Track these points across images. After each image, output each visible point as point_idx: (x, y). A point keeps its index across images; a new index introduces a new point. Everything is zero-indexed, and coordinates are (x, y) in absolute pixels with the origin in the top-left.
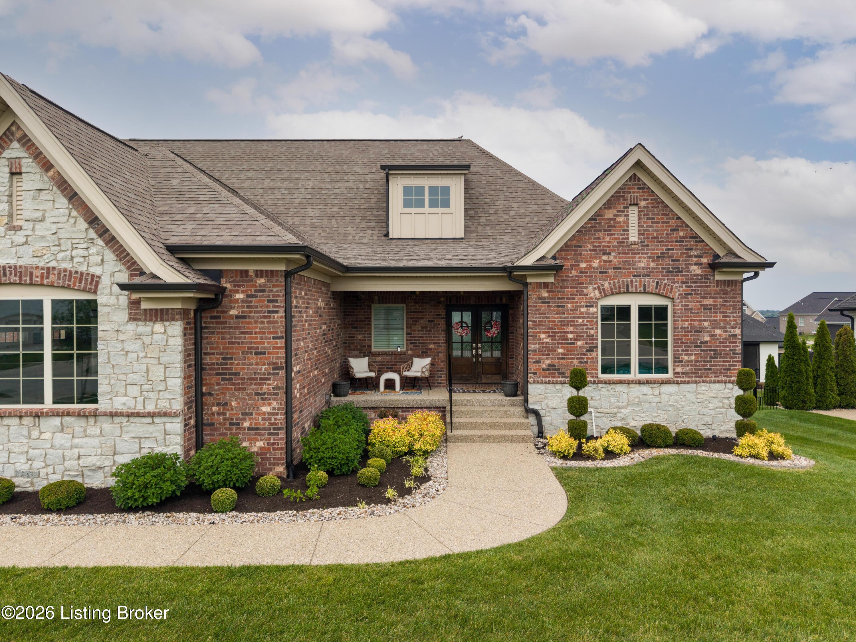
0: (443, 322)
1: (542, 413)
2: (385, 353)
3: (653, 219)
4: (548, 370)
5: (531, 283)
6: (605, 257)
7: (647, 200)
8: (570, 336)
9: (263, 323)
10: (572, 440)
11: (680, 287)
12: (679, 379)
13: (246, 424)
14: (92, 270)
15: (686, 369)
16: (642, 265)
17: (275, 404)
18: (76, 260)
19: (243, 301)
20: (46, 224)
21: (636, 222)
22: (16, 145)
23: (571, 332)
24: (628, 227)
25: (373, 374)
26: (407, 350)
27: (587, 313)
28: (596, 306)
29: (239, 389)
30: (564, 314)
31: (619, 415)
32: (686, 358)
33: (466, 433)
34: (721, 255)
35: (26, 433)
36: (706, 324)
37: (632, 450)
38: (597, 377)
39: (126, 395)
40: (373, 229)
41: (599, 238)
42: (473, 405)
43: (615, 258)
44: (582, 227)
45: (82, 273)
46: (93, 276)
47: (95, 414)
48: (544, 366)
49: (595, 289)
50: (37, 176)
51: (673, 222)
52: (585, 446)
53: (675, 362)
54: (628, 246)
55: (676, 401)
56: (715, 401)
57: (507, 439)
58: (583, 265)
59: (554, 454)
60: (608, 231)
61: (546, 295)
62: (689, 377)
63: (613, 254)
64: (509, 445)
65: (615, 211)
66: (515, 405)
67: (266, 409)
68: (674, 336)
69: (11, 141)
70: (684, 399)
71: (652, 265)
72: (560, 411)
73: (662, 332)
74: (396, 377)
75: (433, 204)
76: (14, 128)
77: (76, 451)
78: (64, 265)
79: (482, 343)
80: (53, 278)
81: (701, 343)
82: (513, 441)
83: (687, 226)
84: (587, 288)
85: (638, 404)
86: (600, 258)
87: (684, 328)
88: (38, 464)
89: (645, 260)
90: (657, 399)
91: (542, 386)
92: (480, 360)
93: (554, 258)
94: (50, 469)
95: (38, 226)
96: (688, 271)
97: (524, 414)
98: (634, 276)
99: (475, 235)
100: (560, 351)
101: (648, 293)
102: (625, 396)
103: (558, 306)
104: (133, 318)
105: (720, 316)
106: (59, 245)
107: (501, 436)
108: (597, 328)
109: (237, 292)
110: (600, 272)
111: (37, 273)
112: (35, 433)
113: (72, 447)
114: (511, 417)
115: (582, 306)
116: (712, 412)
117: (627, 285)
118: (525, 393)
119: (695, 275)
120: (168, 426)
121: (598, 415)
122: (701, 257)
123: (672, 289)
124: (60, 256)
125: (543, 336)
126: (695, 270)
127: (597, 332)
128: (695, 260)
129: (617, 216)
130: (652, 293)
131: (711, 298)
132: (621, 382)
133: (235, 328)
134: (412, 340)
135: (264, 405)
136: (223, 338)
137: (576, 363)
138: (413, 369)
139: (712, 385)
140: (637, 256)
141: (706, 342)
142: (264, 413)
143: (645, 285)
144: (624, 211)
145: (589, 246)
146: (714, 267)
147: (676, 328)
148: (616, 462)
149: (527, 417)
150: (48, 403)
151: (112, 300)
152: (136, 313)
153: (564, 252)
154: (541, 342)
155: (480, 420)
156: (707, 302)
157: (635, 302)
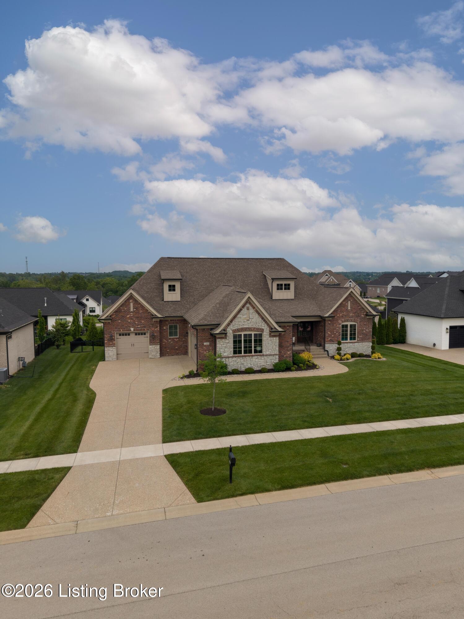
1: (329, 351)
3: (354, 304)
5: (326, 320)
6: (343, 313)
7: (353, 299)
8: (335, 332)
9: (289, 336)
10: (339, 357)
11: (359, 320)
12: (358, 342)
13: (285, 356)
14: (262, 328)
15: (360, 339)
16: (351, 315)
17: (290, 352)
18: (259, 326)
20: (254, 319)
21: (350, 304)
22: (249, 304)
23: (335, 331)
24: (348, 306)
27: (338, 327)
28: (340, 325)
29: (285, 349)
30: (333, 327)
31: (348, 350)
32: (360, 337)
34: (368, 312)
35: (250, 359)
36: (364, 328)
37: (351, 358)
38: (342, 342)
39: (268, 351)
41: (342, 309)
42: (311, 349)
43: (345, 313)
44: (339, 306)
45: (260, 328)
46: (263, 329)
47: (263, 355)
48: (329, 340)
49: (340, 321)
50: (252, 309)
51: (358, 305)
52: (342, 358)
53: (357, 338)
54: (348, 310)
56: (366, 346)
58: (338, 315)
59: (336, 360)
60: (344, 307)
61: (330, 322)
62: (360, 341)
65: (345, 302)
66: (321, 349)
69: (248, 302)
70: (359, 346)
71: (353, 315)
72: (334, 350)
73: (355, 330)
75: (285, 289)
77: (260, 362)
78: (257, 327)
79: (306, 332)
80: (255, 329)
81: (363, 333)
83: (361, 305)
85: (349, 348)
87: (360, 329)
88: (252, 365)
90: (354, 347)
91: (329, 345)
92: (305, 337)
95: (252, 319)
96: (361, 316)
98: (349, 317)
100: (333, 336)
102: (348, 345)
103: (332, 325)
105: (367, 326)
106: (256, 323)
107: (321, 357)
108: (340, 330)
110: (342, 317)
111: (252, 329)
112: (252, 359)
113: (259, 362)
114: (321, 352)
115: (337, 325)
116: (366, 349)
117: (347, 320)
118: (324, 346)
120: (276, 357)
121: (343, 351)
122: (364, 313)
123: (357, 320)
124: (257, 325)
125: (329, 332)
128: (362, 313)
129: (346, 304)
130: (353, 322)
132: (346, 343)
135: (288, 352)
136: (282, 339)
137: (336, 339)
139: (365, 343)
140: (350, 313)
142: (289, 354)
143: (351, 320)
144: (347, 302)
145: (340, 311)
146: (367, 315)
147: (358, 330)
148: (348, 361)
149: (325, 352)
150: (253, 353)
151: (266, 333)
152: (271, 336)
153: (334, 313)
154: (328, 334)
155: (315, 353)
156: (365, 323)
157: (349, 324)
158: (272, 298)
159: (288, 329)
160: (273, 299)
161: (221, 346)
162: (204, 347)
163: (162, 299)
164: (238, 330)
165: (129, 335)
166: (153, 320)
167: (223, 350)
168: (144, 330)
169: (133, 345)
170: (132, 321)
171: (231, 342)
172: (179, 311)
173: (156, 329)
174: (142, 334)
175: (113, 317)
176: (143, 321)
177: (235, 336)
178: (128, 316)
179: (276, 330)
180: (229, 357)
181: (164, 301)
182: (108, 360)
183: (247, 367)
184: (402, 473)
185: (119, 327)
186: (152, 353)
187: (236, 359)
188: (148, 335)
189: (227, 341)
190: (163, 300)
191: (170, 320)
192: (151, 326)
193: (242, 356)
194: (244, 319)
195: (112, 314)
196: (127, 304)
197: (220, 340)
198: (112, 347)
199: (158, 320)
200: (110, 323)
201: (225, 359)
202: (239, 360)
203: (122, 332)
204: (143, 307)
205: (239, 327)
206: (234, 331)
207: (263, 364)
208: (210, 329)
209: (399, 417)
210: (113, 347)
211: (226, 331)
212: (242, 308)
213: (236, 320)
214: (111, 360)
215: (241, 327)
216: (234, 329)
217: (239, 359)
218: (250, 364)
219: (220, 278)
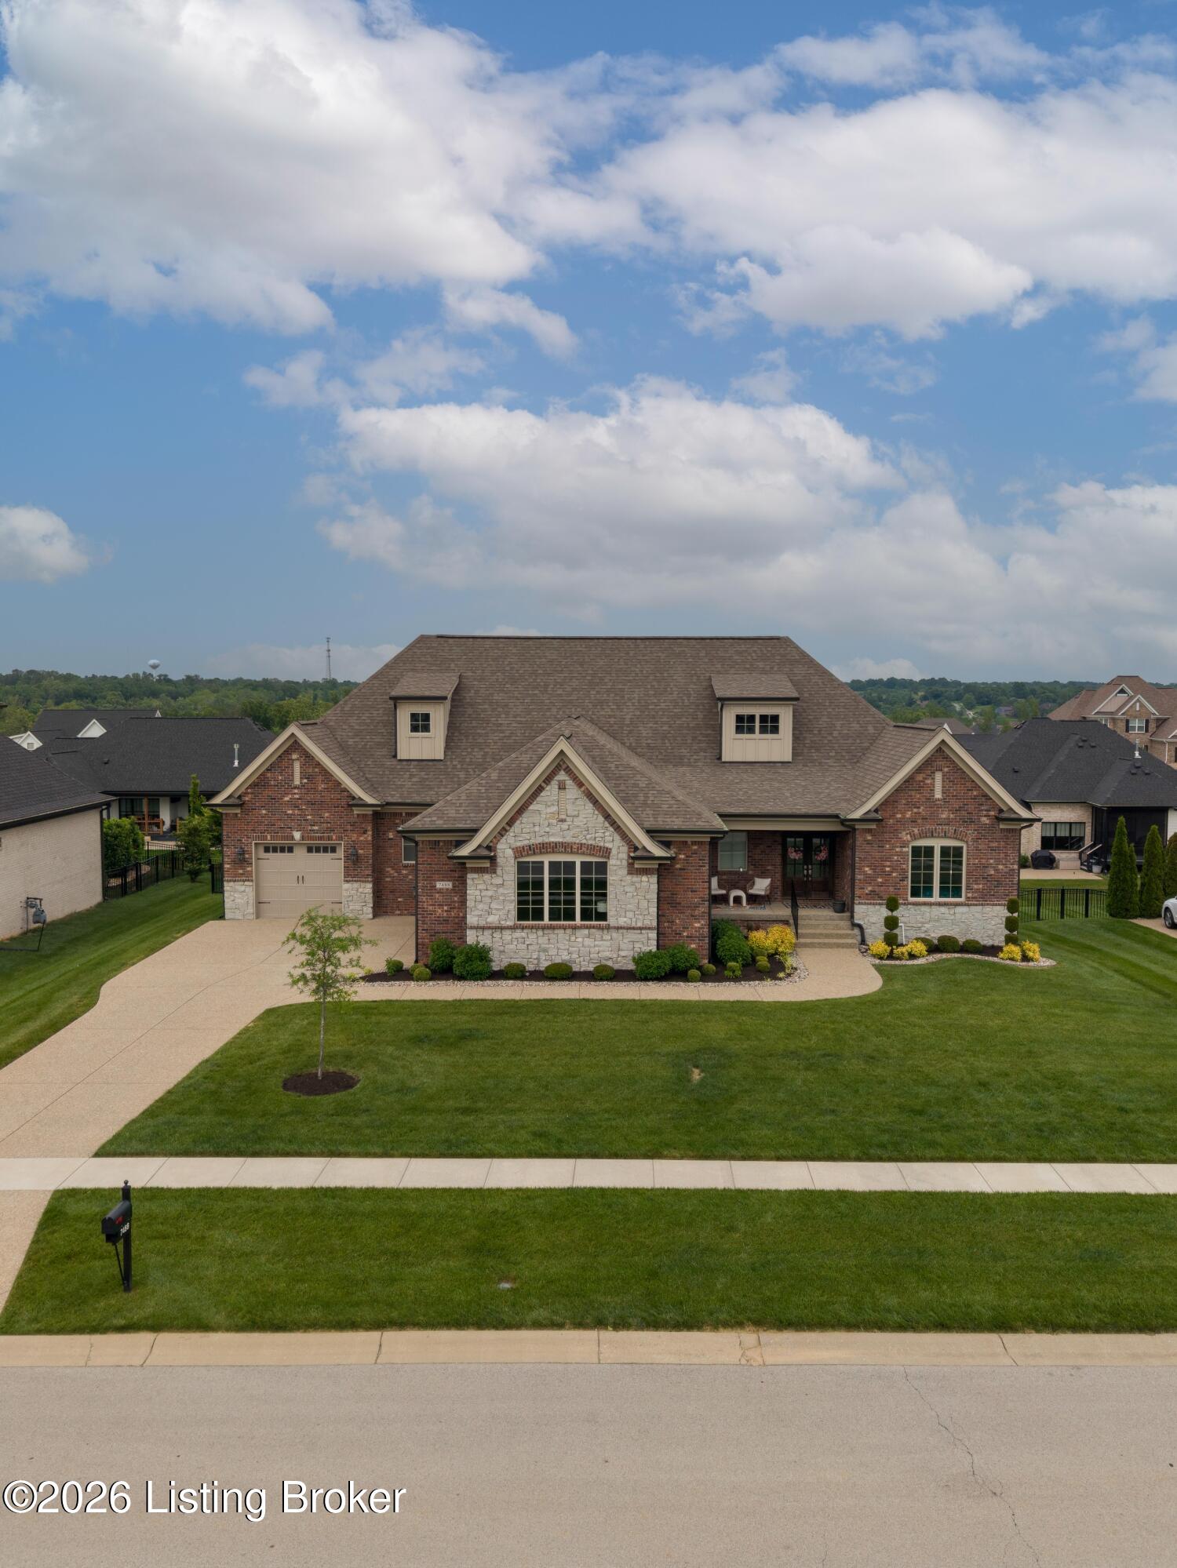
0: (780, 847)
1: (864, 926)
2: (730, 873)
3: (953, 781)
4: (870, 894)
5: (858, 829)
6: (915, 810)
7: (949, 767)
8: (888, 869)
9: (696, 873)
10: (886, 946)
11: (972, 833)
12: (969, 902)
13: (685, 934)
14: (607, 845)
15: (975, 895)
16: (944, 816)
17: (703, 922)
18: (597, 839)
19: (684, 860)
20: (580, 818)
21: (941, 783)
22: (562, 772)
23: (889, 867)
24: (934, 787)
25: (724, 892)
26: (748, 870)
27: (901, 852)
28: (908, 847)
29: (682, 913)
30: (882, 852)
31: (921, 929)
32: (976, 887)
33: (808, 941)
34: (1004, 809)
35: (568, 938)
36: (992, 861)
37: (927, 955)
38: (907, 900)
39: (625, 917)
40: (705, 750)
41: (911, 796)
42: (810, 919)
43: (923, 810)
44: (899, 787)
45: (601, 847)
46: (607, 848)
47: (608, 928)
48: (866, 892)
49: (907, 834)
50: (575, 790)
51: (968, 784)
52: (895, 951)
53: (966, 889)
54: (933, 802)
55: (966, 919)
57: (838, 946)
58: (899, 816)
59: (874, 956)
60: (919, 789)
61: (869, 838)
62: (977, 901)
63: (921, 808)
64: (841, 950)
65: (924, 776)
66: (843, 920)
67: (697, 925)
68: (967, 870)
69: (560, 770)
70: (972, 918)
71: (952, 816)
72: (878, 925)
73: (958, 866)
74: (741, 893)
75: (763, 730)
76: (561, 763)
77: (597, 948)
78: (590, 842)
79: (811, 865)
80: (584, 849)
81: (987, 875)
82: (843, 947)
83: (979, 787)
84: (901, 833)
85: (938, 920)
86: (911, 810)
87: (974, 864)
88: (575, 956)
89: (946, 813)
90: (953, 917)
91: (865, 907)
92: (810, 879)
93: (876, 811)
94: (582, 958)
95: (575, 819)
96: (980, 822)
97: (850, 927)
98: (937, 824)
99: (801, 758)
100: (880, 880)
101: (948, 837)
102: (928, 914)
103: (878, 847)
104: (630, 873)
105: (1002, 855)
106: (588, 830)
107: (835, 943)
108: (907, 863)
109: (680, 854)
110: (912, 821)
112: (573, 938)
113: (594, 946)
114: (840, 929)
115: (897, 847)
116: (994, 927)
117: (932, 832)
118: (852, 912)
119: (984, 825)
120: (650, 935)
121: (906, 928)
122: (990, 811)
123: (966, 834)
124: (588, 837)
125: (867, 869)
126: (985, 820)
127: (907, 866)
128: (984, 813)
129: (926, 779)
130: (951, 838)
131: (995, 842)
132: (925, 904)
133: (679, 876)
134: (752, 861)
135: (696, 922)
136: (672, 882)
137: (891, 889)
138: (755, 887)
139: (990, 907)
140: (940, 809)
141: (991, 875)
142: (696, 928)
143: (945, 832)
144: (932, 775)
145: (904, 802)
146: (999, 819)
147: (968, 864)
148: (915, 962)
149: (853, 930)
150: (578, 921)
151: (619, 863)
152: (632, 870)
153: (883, 807)
154: (865, 873)
155: (818, 931)
156: (995, 844)
157: (937, 844)
158: (720, 758)
159: (696, 854)
160: (723, 760)
161: (478, 892)
162: (437, 895)
163: (393, 754)
164: (532, 849)
165: (290, 850)
166: (355, 813)
167: (486, 907)
168: (329, 838)
169: (300, 878)
170: (296, 812)
171: (510, 882)
172: (431, 789)
173: (362, 838)
174: (325, 850)
175: (247, 799)
176: (327, 815)
177: (522, 868)
178: (286, 799)
179: (645, 854)
180: (502, 928)
181: (399, 758)
182: (232, 917)
183: (558, 960)
184: (657, 1330)
185: (262, 828)
186: (351, 904)
187: (524, 934)
188: (341, 853)
189: (498, 881)
190: (395, 756)
191: (406, 813)
192: (349, 827)
193: (544, 928)
194: (548, 816)
195: (243, 790)
196: (285, 763)
197: (475, 876)
198: (244, 881)
199: (369, 811)
200: (239, 815)
201: (490, 931)
202: (532, 937)
203: (269, 840)
204: (326, 774)
205: (533, 841)
206: (519, 852)
207: (608, 954)
208: (454, 843)
209: (853, 1154)
210: (246, 883)
211: (495, 851)
212: (543, 785)
213: (524, 820)
214: (237, 917)
215: (540, 840)
216: (519, 844)
217: (535, 936)
218: (566, 953)
219: (574, 697)
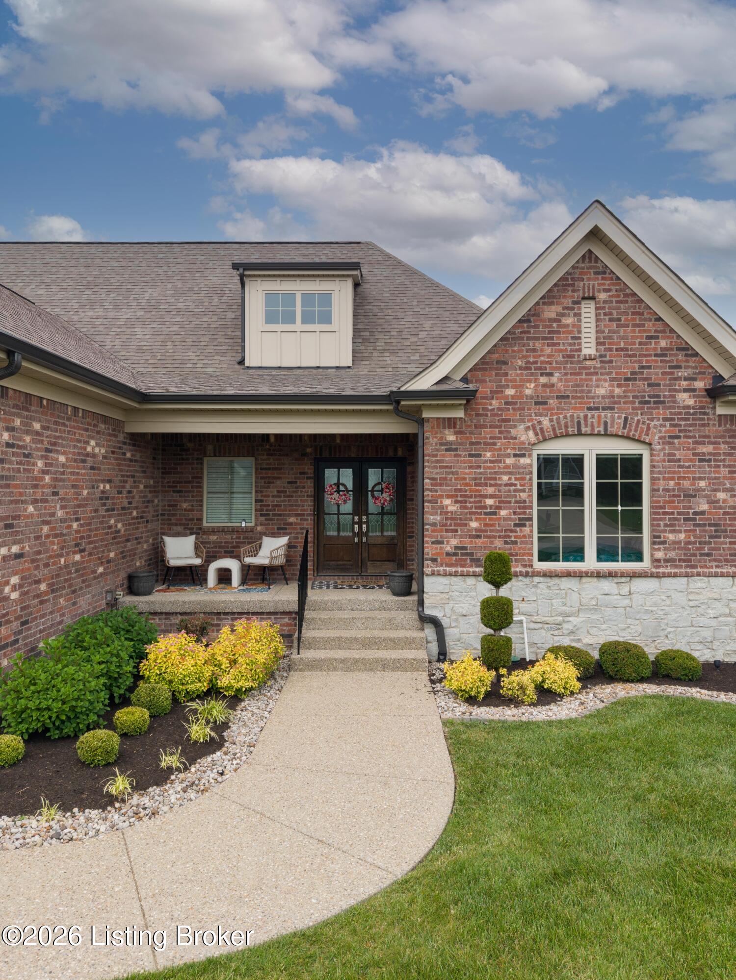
0: (310, 484)
1: (445, 622)
2: (223, 530)
3: (619, 320)
4: (455, 554)
5: (428, 419)
6: (543, 380)
7: (609, 290)
8: (490, 502)
10: (484, 671)
11: (661, 426)
12: (661, 570)
15: (672, 554)
16: (602, 391)
21: (593, 325)
23: (491, 496)
24: (580, 332)
25: (198, 561)
26: (256, 525)
27: (516, 466)
28: (530, 456)
30: (480, 467)
31: (565, 626)
32: (671, 537)
33: (322, 654)
34: (726, 376)
36: (702, 484)
37: (584, 687)
38: (531, 566)
40: (223, 354)
41: (534, 350)
42: (341, 609)
43: (560, 380)
44: (509, 332)
48: (448, 549)
49: (527, 428)
51: (650, 326)
52: (504, 682)
53: (654, 543)
54: (579, 362)
55: (655, 604)
56: (717, 605)
57: (386, 665)
58: (510, 392)
59: (456, 695)
60: (549, 338)
61: (451, 438)
62: (676, 567)
63: (557, 375)
64: (389, 675)
65: (559, 309)
66: (406, 609)
68: (651, 502)
70: (668, 602)
71: (618, 391)
72: (471, 619)
73: (633, 495)
74: (233, 565)
75: (307, 316)
79: (367, 514)
81: (695, 513)
82: (395, 669)
83: (672, 331)
84: (515, 427)
85: (596, 609)
86: (536, 380)
87: (667, 490)
89: (606, 384)
90: (626, 602)
91: (445, 581)
93: (465, 380)
96: (675, 402)
97: (417, 623)
98: (589, 409)
99: (367, 362)
100: (474, 524)
101: (612, 435)
102: (575, 596)
103: (471, 455)
107: (377, 661)
108: (531, 490)
110: (536, 403)
114: (397, 628)
115: (508, 456)
116: (714, 623)
117: (579, 423)
118: (421, 592)
119: (685, 407)
121: (533, 626)
122: (694, 379)
123: (648, 428)
125: (447, 502)
126: (686, 399)
127: (531, 496)
128: (684, 383)
129: (563, 315)
130: (617, 436)
131: (710, 443)
132: (568, 574)
134: (264, 511)
137: (498, 543)
138: (260, 553)
139: (712, 579)
140: (594, 378)
141: (703, 513)
143: (606, 423)
144: (571, 311)
145: (519, 362)
146: (714, 395)
147: (655, 491)
149: (423, 629)
153: (478, 369)
154: (444, 512)
155: (346, 634)
156: (707, 449)
157: (590, 450)
158: (242, 362)
160: (247, 364)
